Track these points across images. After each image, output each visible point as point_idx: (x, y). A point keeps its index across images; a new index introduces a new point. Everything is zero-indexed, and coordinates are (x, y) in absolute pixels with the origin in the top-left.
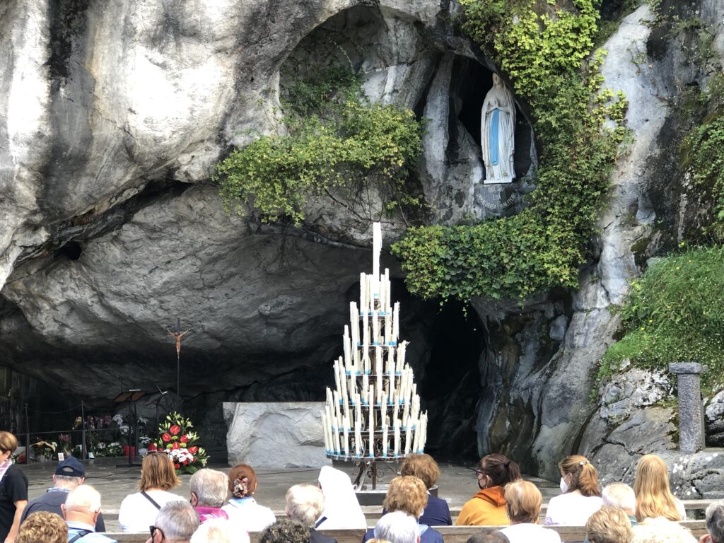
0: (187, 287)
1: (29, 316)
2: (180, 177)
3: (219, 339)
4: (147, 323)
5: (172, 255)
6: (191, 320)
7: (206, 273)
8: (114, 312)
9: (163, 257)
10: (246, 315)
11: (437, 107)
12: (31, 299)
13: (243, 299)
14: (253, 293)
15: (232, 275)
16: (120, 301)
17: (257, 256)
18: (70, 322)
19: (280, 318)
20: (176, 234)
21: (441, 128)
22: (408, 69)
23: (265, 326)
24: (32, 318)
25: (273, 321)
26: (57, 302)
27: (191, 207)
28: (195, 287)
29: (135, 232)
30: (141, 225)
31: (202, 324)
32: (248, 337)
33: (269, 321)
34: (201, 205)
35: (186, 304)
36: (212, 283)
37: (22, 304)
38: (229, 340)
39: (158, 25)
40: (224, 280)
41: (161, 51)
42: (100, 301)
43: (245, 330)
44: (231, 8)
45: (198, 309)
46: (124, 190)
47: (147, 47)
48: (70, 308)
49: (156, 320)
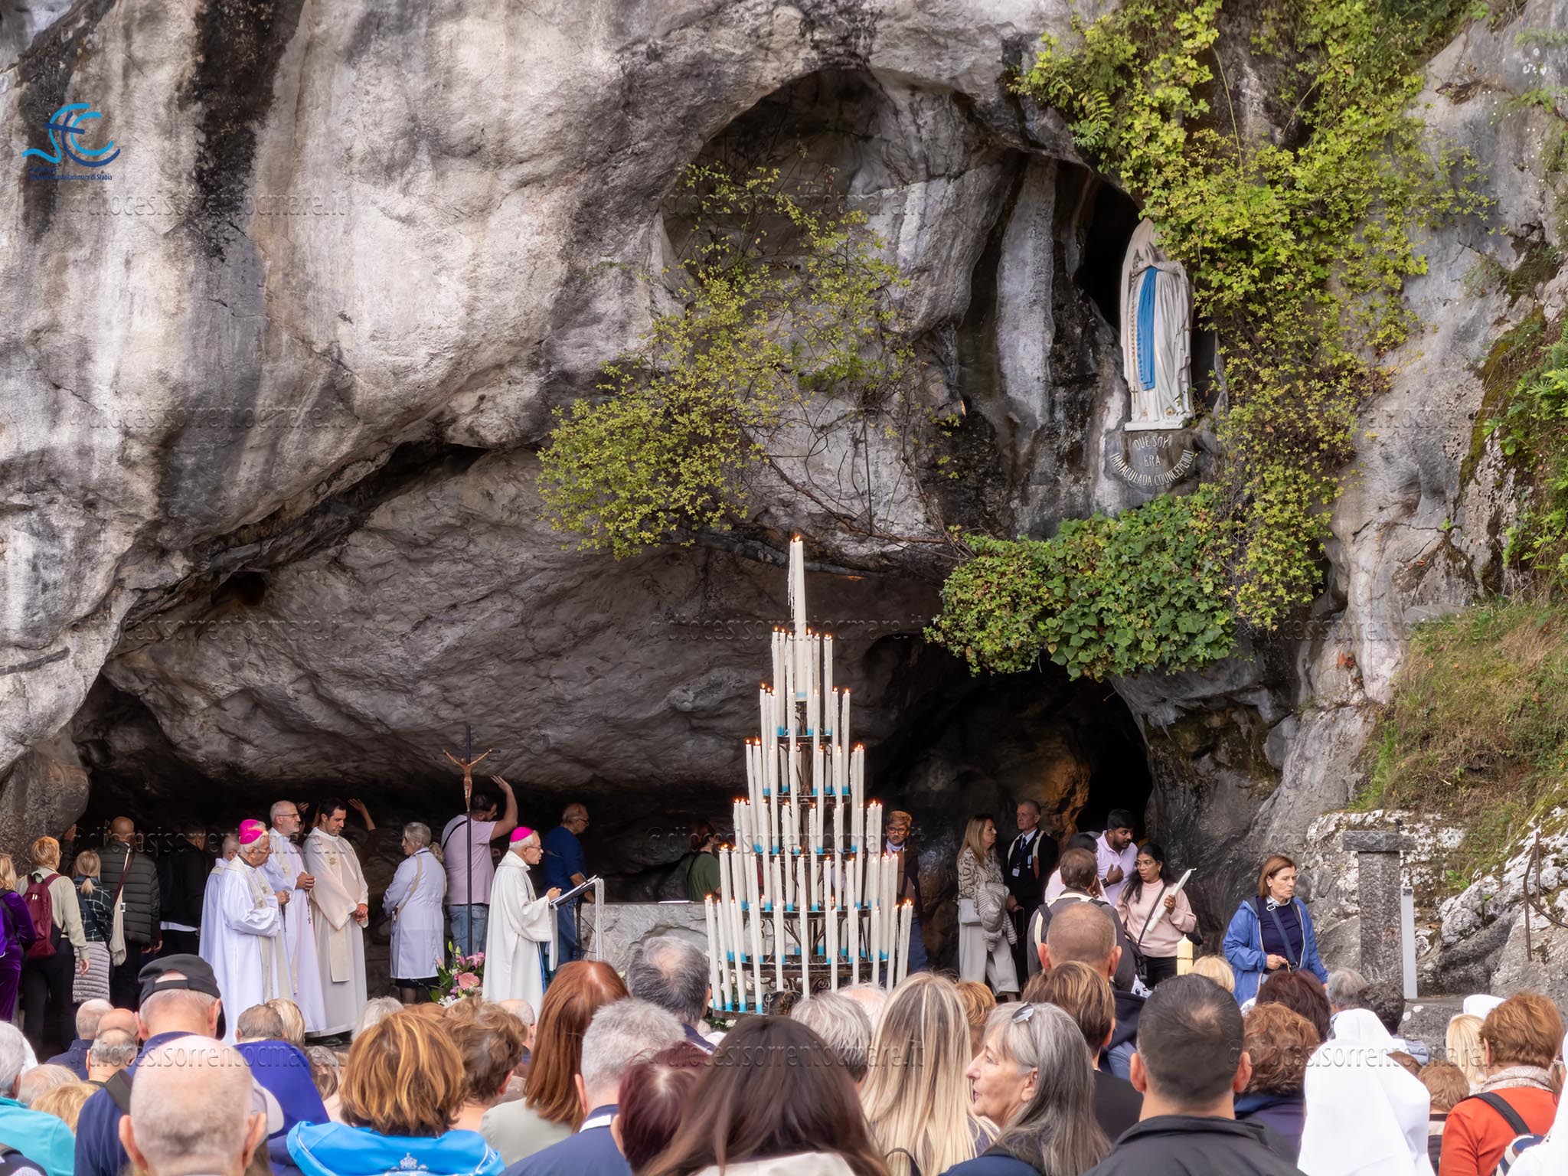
0: (498, 656)
1: (165, 723)
2: (457, 436)
3: (587, 764)
4: (418, 734)
5: (459, 592)
6: (517, 725)
7: (539, 626)
8: (344, 710)
9: (441, 597)
10: (641, 710)
11: (1026, 264)
12: (169, 688)
13: (629, 677)
14: (651, 664)
15: (596, 630)
16: (356, 687)
17: (652, 587)
18: (252, 732)
19: (720, 716)
20: (462, 550)
21: (1037, 308)
22: (951, 189)
23: (687, 734)
24: (172, 727)
25: (703, 723)
26: (222, 693)
27: (489, 496)
28: (517, 656)
29: (374, 548)
30: (386, 534)
31: (543, 732)
32: (651, 759)
33: (695, 722)
34: (511, 489)
35: (500, 693)
36: (552, 646)
37: (150, 697)
38: (608, 765)
39: (396, 139)
40: (581, 638)
41: (405, 191)
42: (314, 689)
43: (643, 743)
44: (548, 96)
45: (530, 701)
46: (344, 467)
47: (375, 184)
48: (250, 704)
49: (436, 725)
